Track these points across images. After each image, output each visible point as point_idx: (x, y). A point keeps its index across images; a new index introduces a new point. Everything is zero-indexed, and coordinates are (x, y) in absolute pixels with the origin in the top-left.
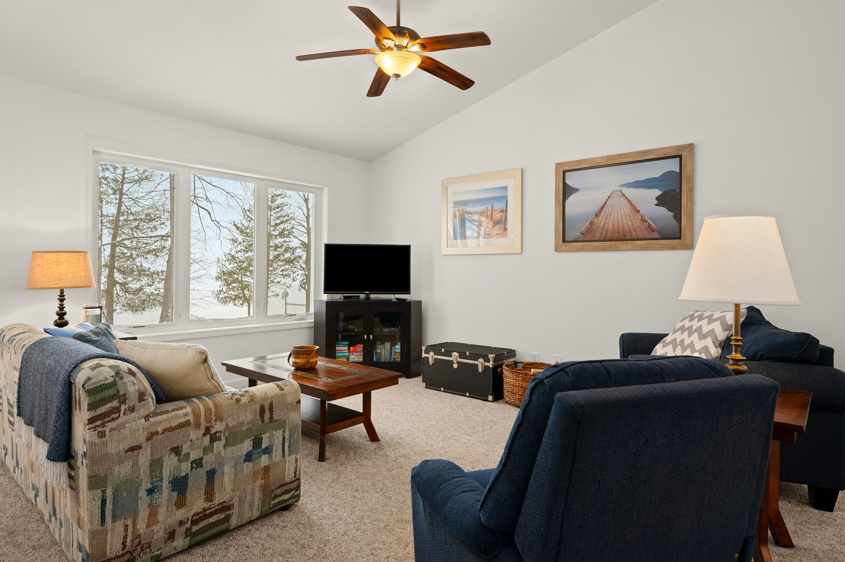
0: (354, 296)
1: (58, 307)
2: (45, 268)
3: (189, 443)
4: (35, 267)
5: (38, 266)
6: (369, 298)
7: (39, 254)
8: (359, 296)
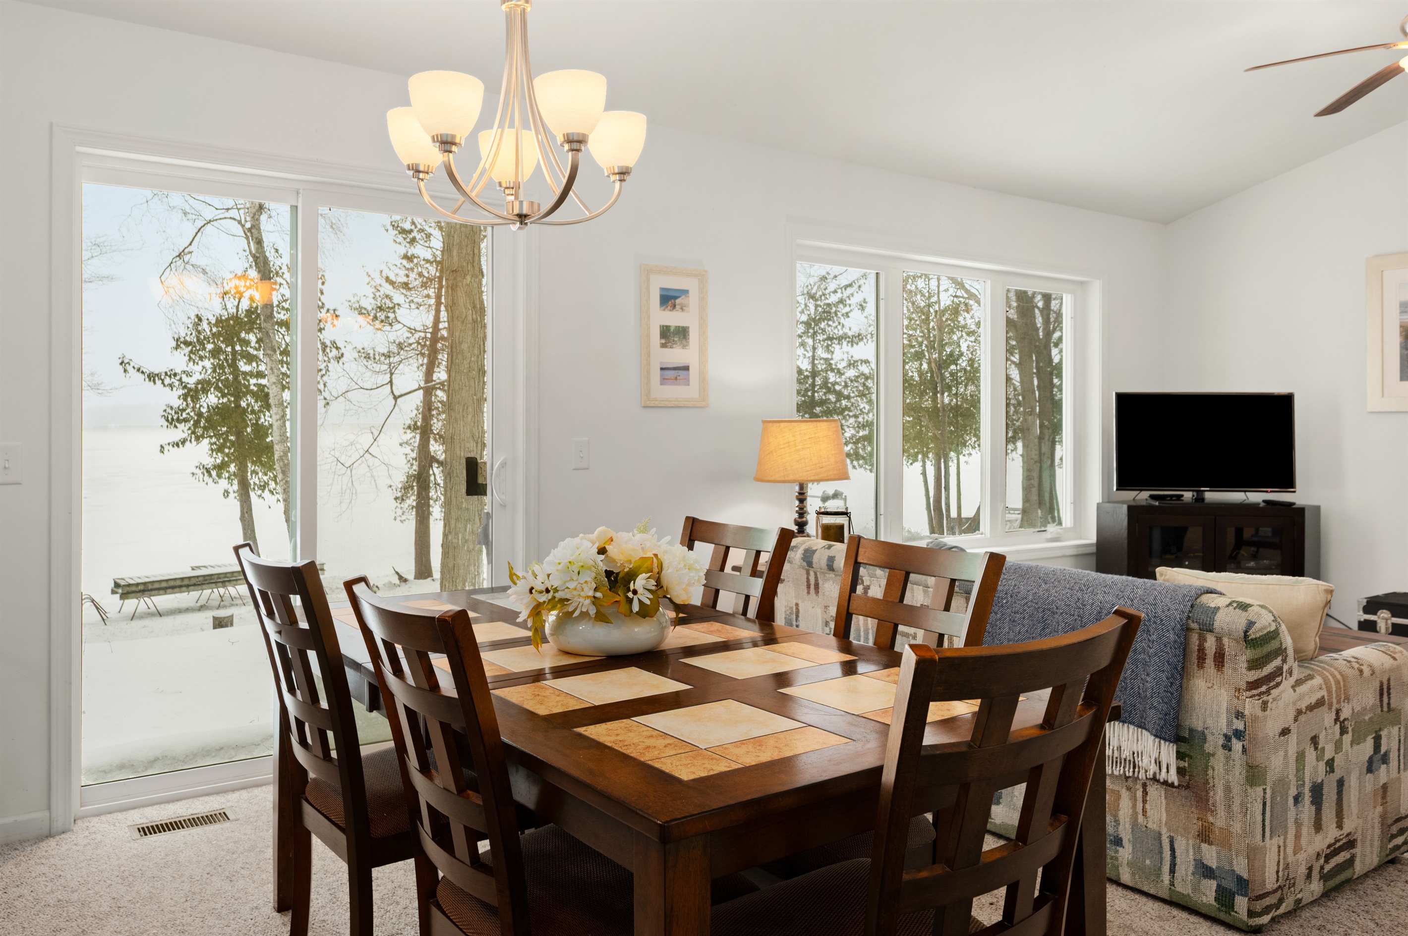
0: (1172, 496)
1: (797, 512)
2: (799, 447)
3: (1324, 732)
4: (782, 446)
5: (787, 445)
6: (1203, 500)
7: (786, 424)
8: (1182, 496)
